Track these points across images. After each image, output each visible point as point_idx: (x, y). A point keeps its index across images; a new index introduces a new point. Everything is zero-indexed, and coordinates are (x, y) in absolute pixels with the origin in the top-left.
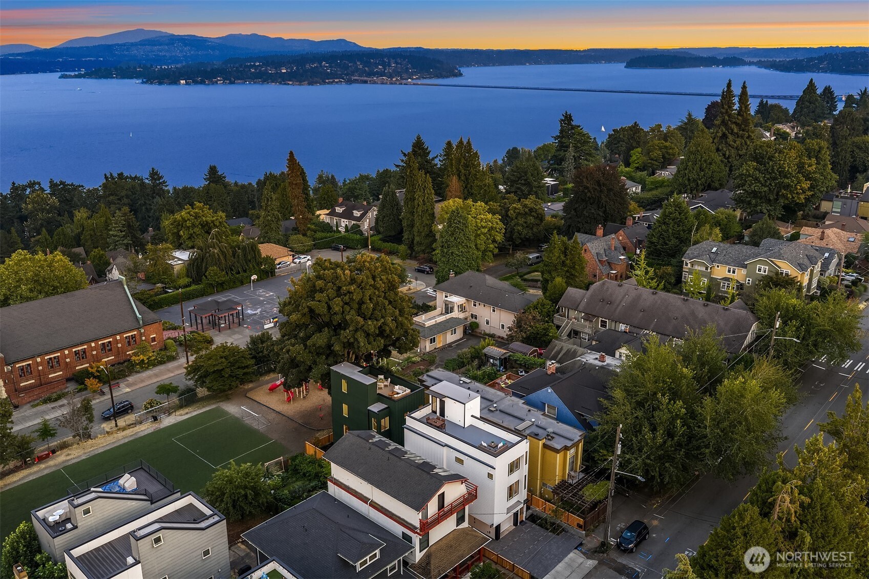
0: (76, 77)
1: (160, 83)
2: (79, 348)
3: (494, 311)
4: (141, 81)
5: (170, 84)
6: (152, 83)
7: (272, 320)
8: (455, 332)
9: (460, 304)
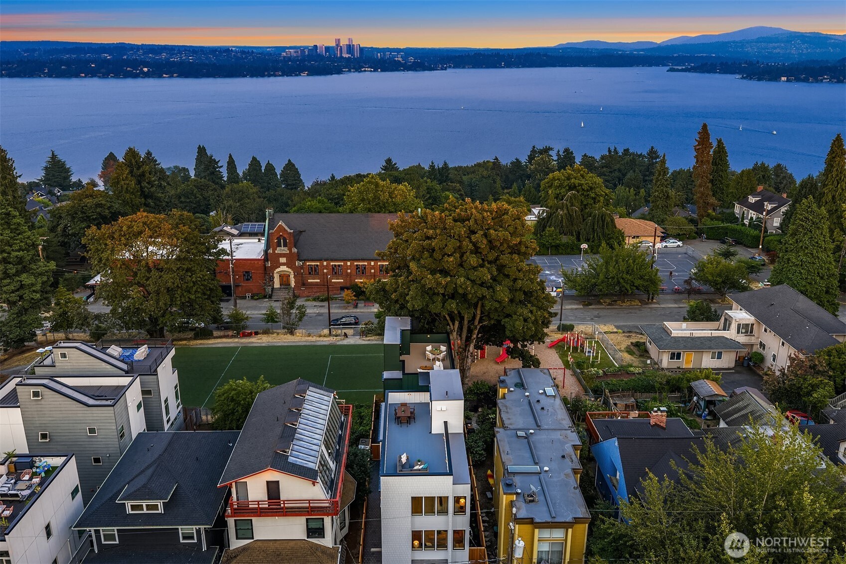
0: (682, 70)
1: (759, 79)
2: (361, 264)
3: (783, 344)
4: (741, 76)
5: (770, 80)
6: (751, 79)
7: (554, 289)
8: (719, 357)
9: (742, 322)
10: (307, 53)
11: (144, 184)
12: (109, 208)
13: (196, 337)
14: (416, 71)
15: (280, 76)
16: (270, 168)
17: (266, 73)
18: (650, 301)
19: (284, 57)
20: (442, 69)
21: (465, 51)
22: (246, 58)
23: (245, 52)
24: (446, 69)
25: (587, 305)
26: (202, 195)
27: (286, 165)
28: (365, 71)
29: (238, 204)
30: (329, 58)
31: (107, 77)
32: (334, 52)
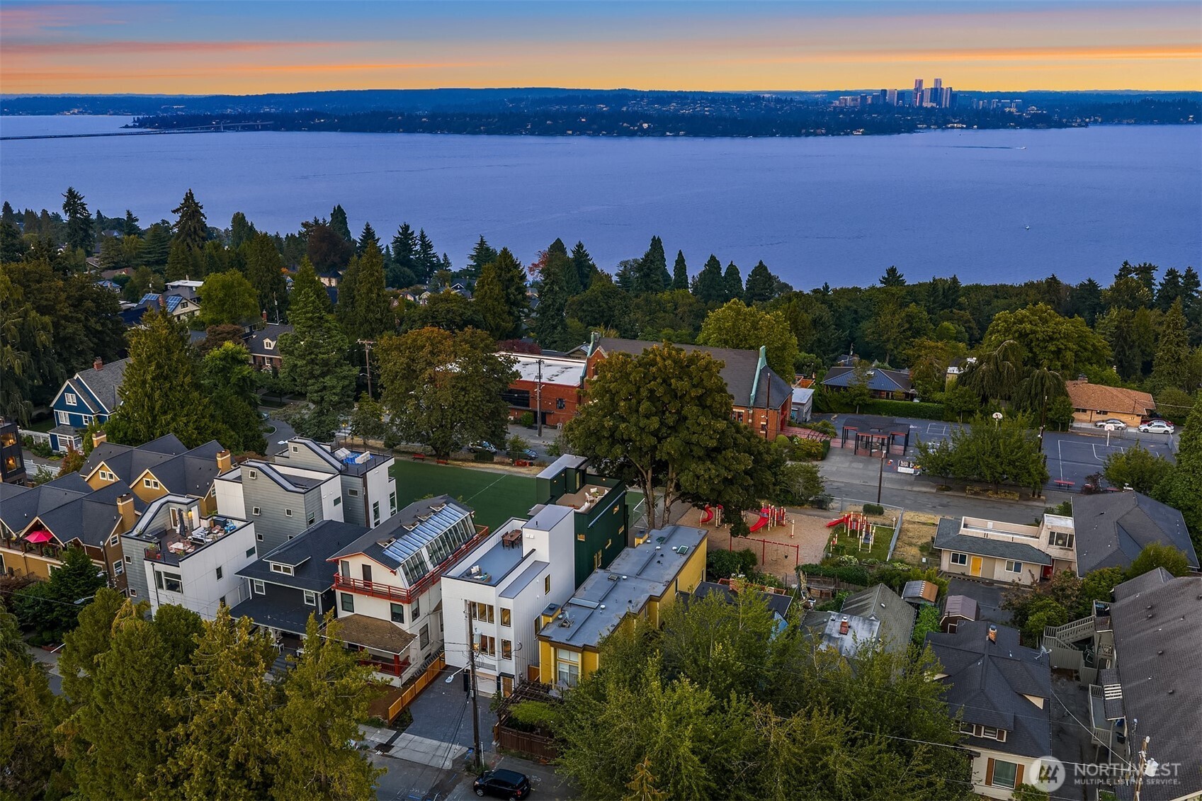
8: (1018, 569)
9: (1057, 531)
10: (869, 101)
11: (512, 290)
12: (461, 315)
13: (477, 460)
14: (1036, 128)
15: (823, 135)
16: (733, 270)
17: (804, 131)
18: (1036, 496)
19: (835, 108)
20: (1080, 126)
21: (1128, 96)
22: (781, 108)
23: (783, 100)
24: (1087, 125)
25: (944, 490)
26: (607, 303)
27: (756, 268)
28: (953, 128)
29: (648, 318)
30: (901, 110)
31: (598, 135)
32: (911, 99)
